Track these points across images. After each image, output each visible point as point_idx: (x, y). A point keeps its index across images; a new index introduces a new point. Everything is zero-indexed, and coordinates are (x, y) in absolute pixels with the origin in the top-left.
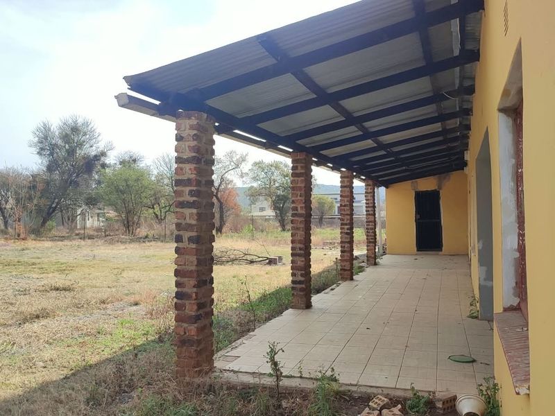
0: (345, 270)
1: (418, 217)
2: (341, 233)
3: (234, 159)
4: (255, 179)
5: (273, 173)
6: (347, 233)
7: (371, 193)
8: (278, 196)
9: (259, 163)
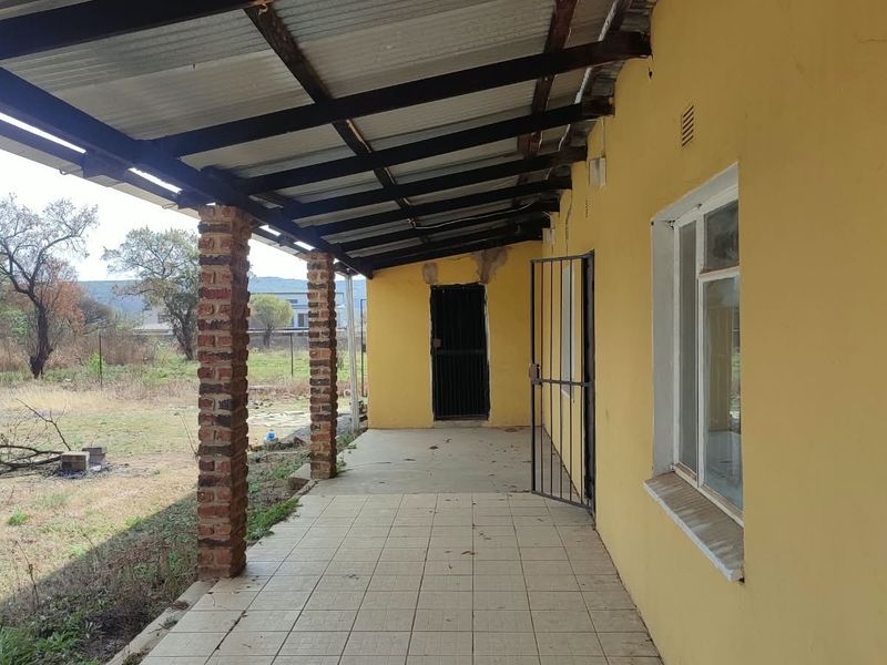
0: (212, 544)
1: (438, 343)
2: (202, 418)
3: (69, 218)
4: (133, 262)
5: (168, 253)
6: (220, 420)
7: (322, 286)
8: (179, 297)
9: (141, 233)
